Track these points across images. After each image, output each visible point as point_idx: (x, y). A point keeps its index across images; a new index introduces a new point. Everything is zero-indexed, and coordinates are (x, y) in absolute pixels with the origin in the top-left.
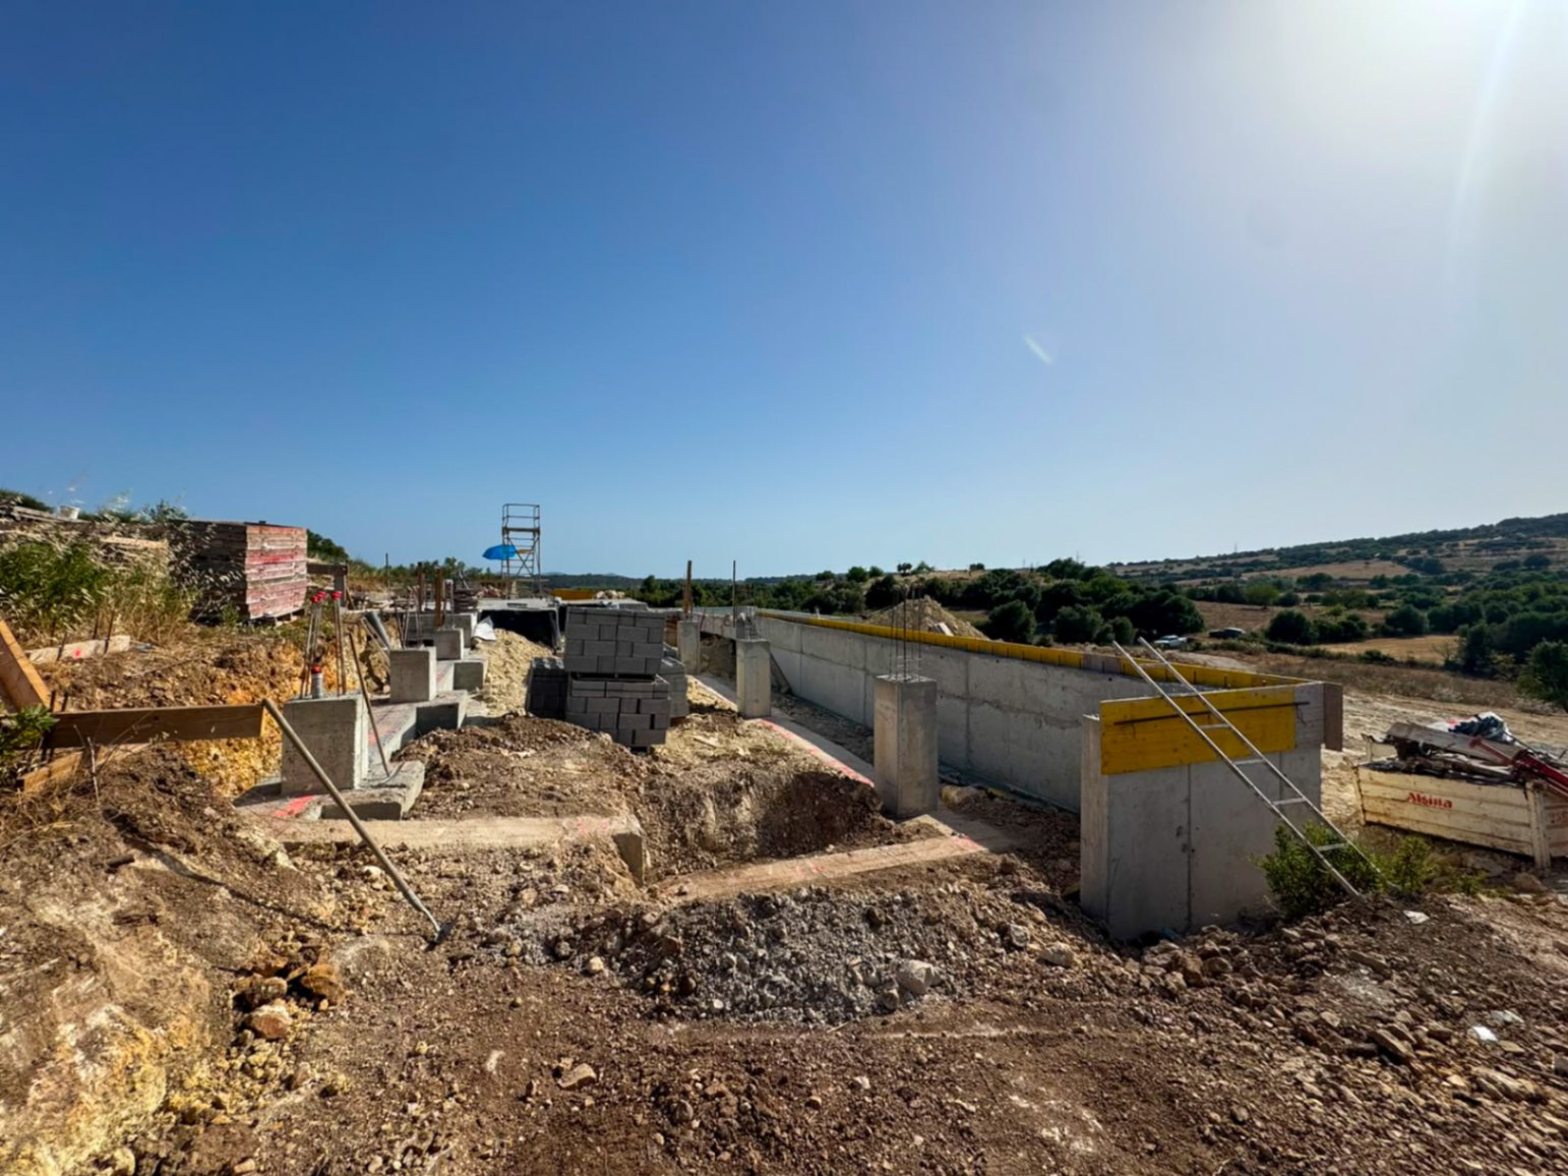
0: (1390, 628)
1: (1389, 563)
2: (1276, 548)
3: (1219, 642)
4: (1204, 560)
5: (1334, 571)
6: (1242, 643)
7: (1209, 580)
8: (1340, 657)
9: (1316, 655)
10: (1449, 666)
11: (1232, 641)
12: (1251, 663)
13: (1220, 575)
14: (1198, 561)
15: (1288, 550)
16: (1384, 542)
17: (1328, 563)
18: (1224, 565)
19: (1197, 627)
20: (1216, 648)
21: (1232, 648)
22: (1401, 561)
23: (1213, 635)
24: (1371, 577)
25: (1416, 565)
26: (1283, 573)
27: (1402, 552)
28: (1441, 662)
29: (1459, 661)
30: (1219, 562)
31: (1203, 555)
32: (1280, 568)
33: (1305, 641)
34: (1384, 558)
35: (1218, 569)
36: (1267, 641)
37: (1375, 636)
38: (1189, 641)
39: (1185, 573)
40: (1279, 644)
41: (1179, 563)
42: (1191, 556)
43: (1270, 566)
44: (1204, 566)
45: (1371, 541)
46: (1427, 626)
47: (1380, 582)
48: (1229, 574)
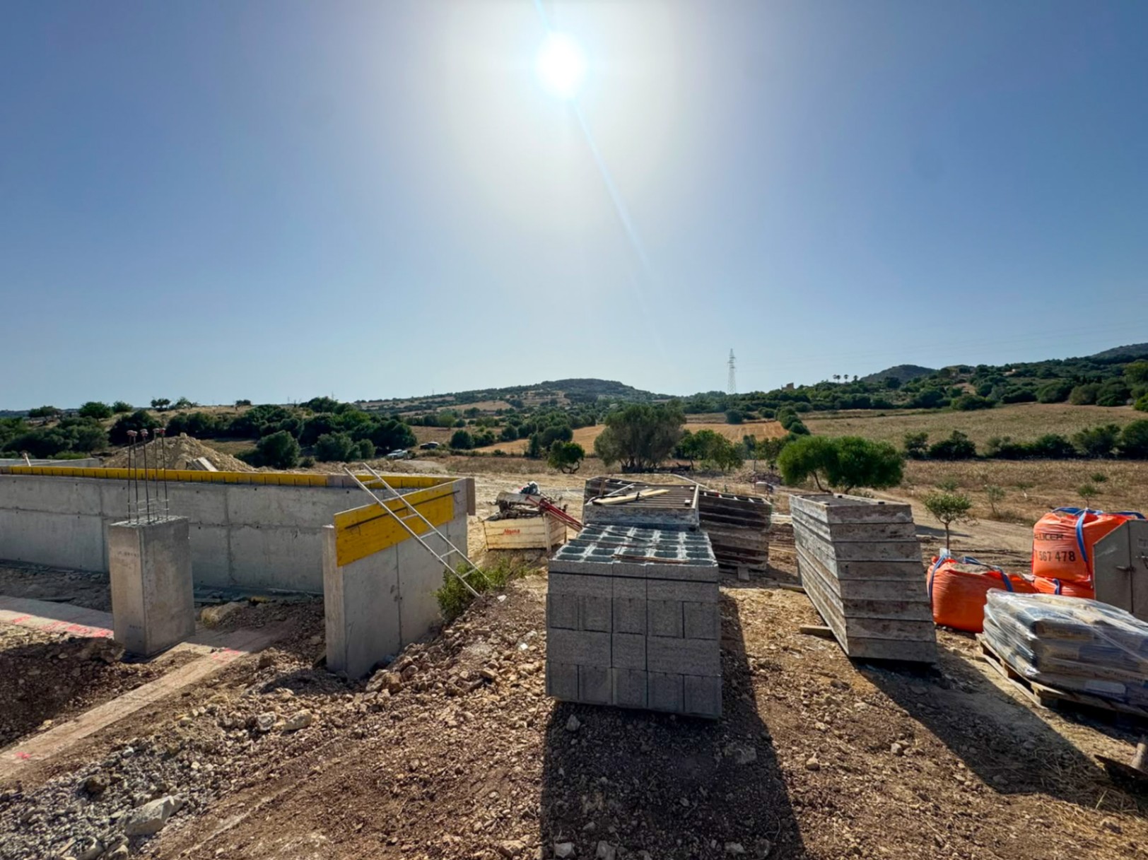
0: (504, 437)
1: (503, 402)
2: (454, 393)
3: (426, 451)
4: (416, 399)
5: (480, 406)
6: (438, 451)
7: (419, 412)
8: (484, 455)
9: (474, 455)
10: (526, 455)
11: (433, 450)
12: (442, 463)
13: (426, 408)
14: (412, 400)
15: (459, 394)
16: (501, 390)
17: (477, 402)
18: (427, 402)
19: (413, 443)
20: (424, 455)
21: (433, 454)
22: (507, 401)
23: (423, 448)
24: (496, 409)
25: (513, 403)
26: (456, 408)
27: (508, 397)
28: (523, 453)
29: (530, 452)
30: (425, 401)
31: (415, 396)
32: (456, 405)
33: (468, 448)
34: (501, 399)
35: (424, 405)
36: (451, 449)
37: (498, 441)
38: (409, 452)
39: (405, 408)
40: (456, 450)
41: (402, 401)
42: (409, 397)
43: (451, 403)
44: (416, 403)
45: (495, 390)
46: (518, 435)
47: (499, 412)
48: (430, 408)
